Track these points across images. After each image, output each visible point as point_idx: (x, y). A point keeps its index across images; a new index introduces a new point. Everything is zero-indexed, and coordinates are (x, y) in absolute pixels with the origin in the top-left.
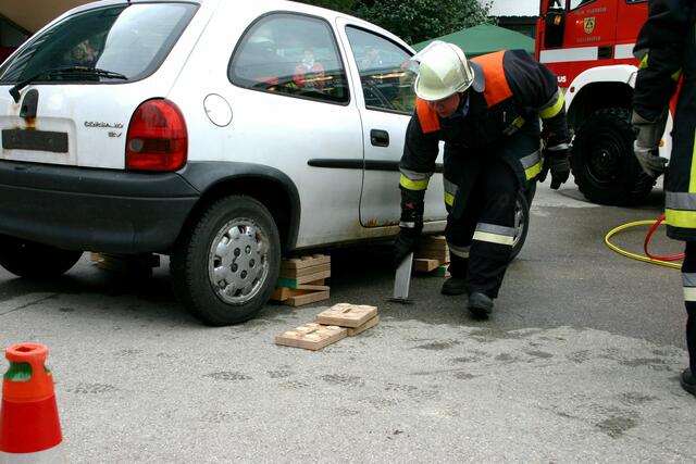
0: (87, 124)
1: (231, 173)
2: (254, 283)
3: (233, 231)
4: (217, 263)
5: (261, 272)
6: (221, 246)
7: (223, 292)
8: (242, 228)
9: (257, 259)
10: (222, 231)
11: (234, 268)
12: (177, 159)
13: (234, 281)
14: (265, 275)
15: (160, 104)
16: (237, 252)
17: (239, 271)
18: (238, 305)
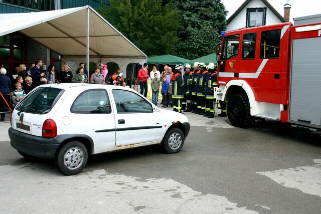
0: (34, 125)
1: (70, 137)
2: (79, 164)
3: (71, 151)
4: (66, 160)
5: (81, 161)
6: (67, 156)
7: (69, 167)
8: (73, 150)
9: (79, 157)
10: (67, 152)
11: (72, 161)
12: (54, 134)
13: (72, 164)
14: (82, 161)
15: (50, 120)
16: (72, 157)
17: (73, 161)
18: (74, 170)
